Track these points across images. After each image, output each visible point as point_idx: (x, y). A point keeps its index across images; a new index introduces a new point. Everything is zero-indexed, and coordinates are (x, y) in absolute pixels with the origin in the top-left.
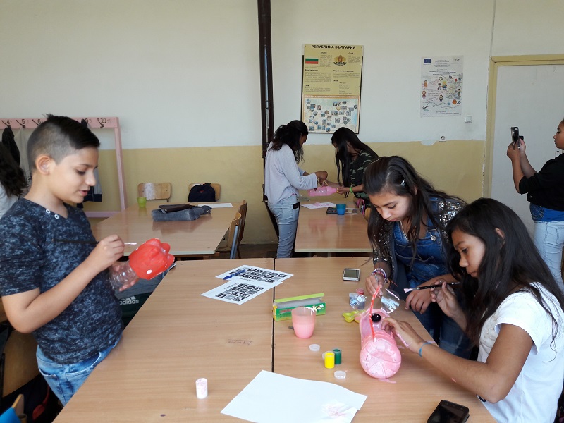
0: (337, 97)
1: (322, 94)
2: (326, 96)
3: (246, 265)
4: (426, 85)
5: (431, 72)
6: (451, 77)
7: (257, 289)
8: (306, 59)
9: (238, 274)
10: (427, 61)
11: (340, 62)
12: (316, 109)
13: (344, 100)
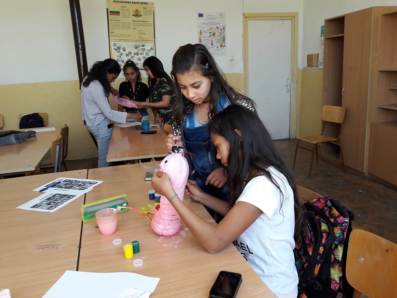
0: (137, 41)
1: (125, 38)
2: (128, 41)
3: (61, 177)
4: (201, 33)
5: (204, 24)
6: (217, 28)
7: (69, 197)
8: (110, 11)
9: (53, 186)
10: (201, 15)
11: (137, 14)
12: (121, 50)
13: (143, 44)
